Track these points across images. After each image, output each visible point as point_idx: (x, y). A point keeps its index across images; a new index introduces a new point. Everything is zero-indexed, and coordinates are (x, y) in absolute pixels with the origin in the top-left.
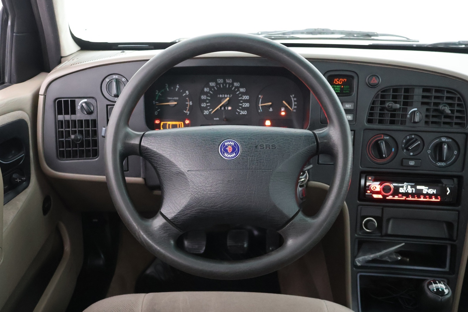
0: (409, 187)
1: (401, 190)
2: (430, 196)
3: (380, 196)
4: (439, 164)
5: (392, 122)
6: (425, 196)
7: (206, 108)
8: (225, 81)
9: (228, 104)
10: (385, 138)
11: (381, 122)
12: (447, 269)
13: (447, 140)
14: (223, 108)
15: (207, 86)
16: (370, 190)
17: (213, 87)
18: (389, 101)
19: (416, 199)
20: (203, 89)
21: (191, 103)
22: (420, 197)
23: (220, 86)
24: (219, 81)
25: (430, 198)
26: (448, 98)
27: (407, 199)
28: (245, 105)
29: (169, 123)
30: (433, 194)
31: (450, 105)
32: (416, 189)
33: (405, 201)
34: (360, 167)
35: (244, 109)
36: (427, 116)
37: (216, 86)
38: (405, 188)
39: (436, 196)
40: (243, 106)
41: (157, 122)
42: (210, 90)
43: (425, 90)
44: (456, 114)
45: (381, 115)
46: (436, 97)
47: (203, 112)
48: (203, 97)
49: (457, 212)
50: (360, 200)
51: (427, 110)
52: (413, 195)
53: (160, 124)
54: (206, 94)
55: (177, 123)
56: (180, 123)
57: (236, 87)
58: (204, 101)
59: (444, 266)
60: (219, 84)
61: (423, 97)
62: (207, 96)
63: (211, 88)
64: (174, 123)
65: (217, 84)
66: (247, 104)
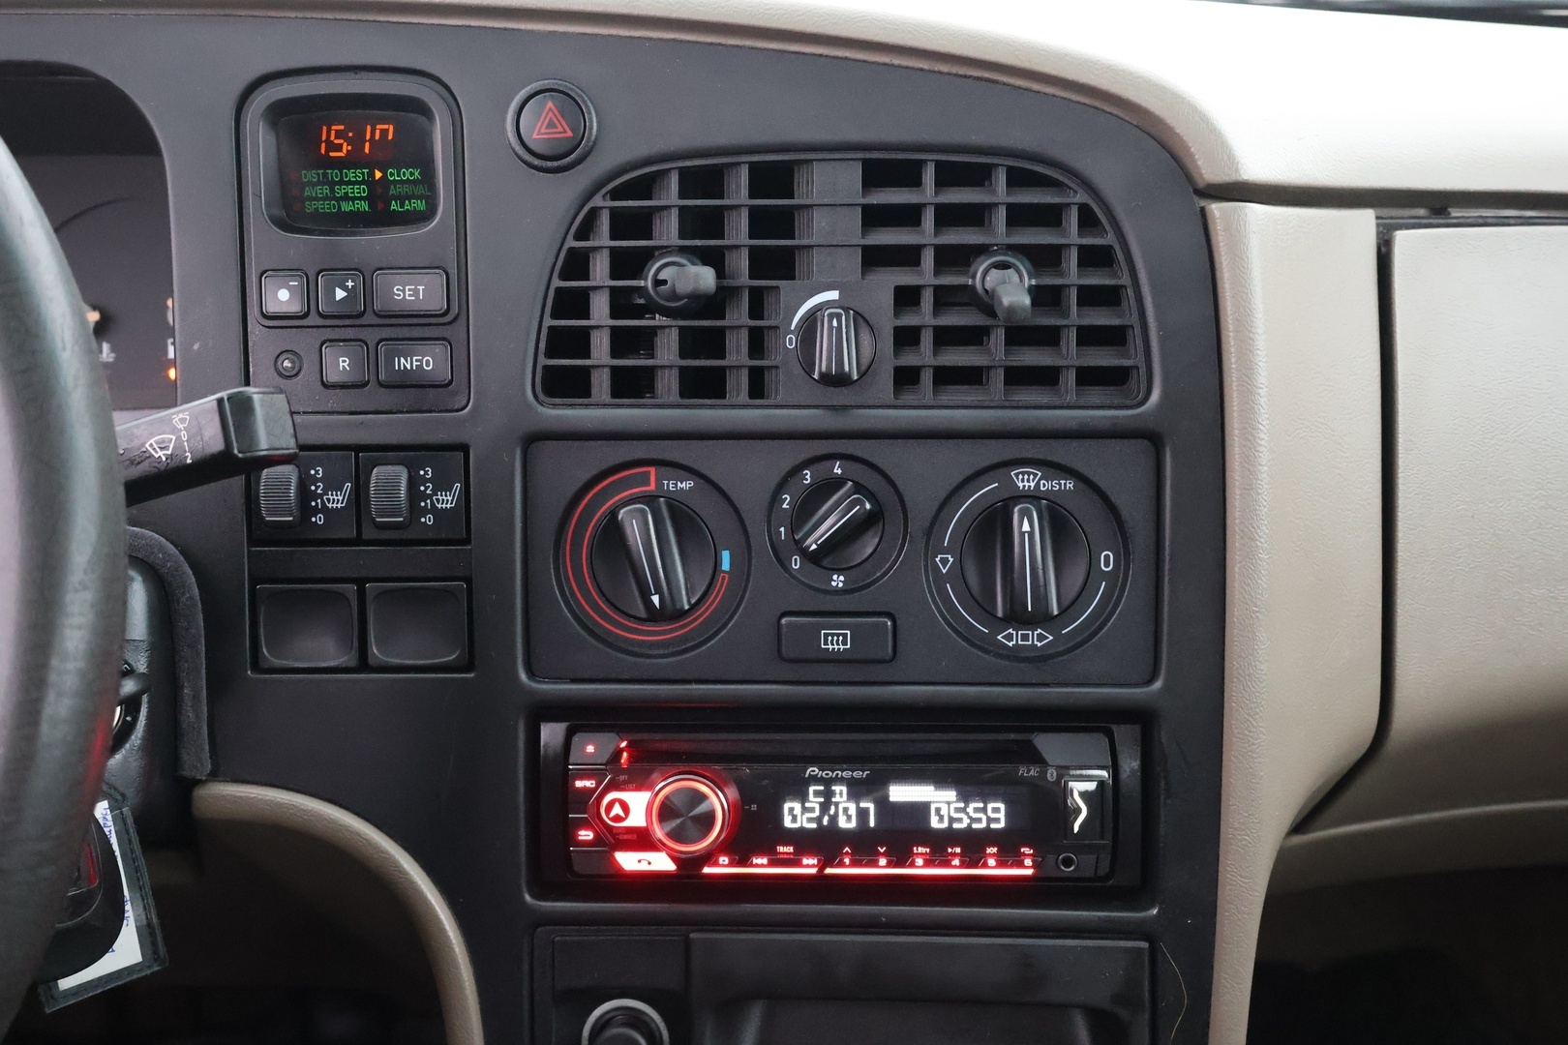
0: (840, 791)
1: (796, 815)
2: (973, 843)
3: (661, 862)
4: (1013, 638)
5: (703, 385)
6: (940, 843)
10: (670, 485)
11: (632, 385)
13: (1045, 485)
16: (595, 822)
18: (665, 250)
19: (882, 869)
22: (901, 858)
25: (973, 857)
26: (1019, 216)
27: (829, 871)
30: (987, 837)
31: (1043, 259)
32: (883, 804)
33: (820, 888)
34: (523, 676)
36: (906, 338)
38: (814, 802)
39: (1008, 844)
43: (877, 173)
44: (1076, 316)
45: (622, 343)
46: (947, 216)
49: (1145, 945)
50: (543, 891)
51: (906, 297)
52: (863, 843)
61: (873, 217)
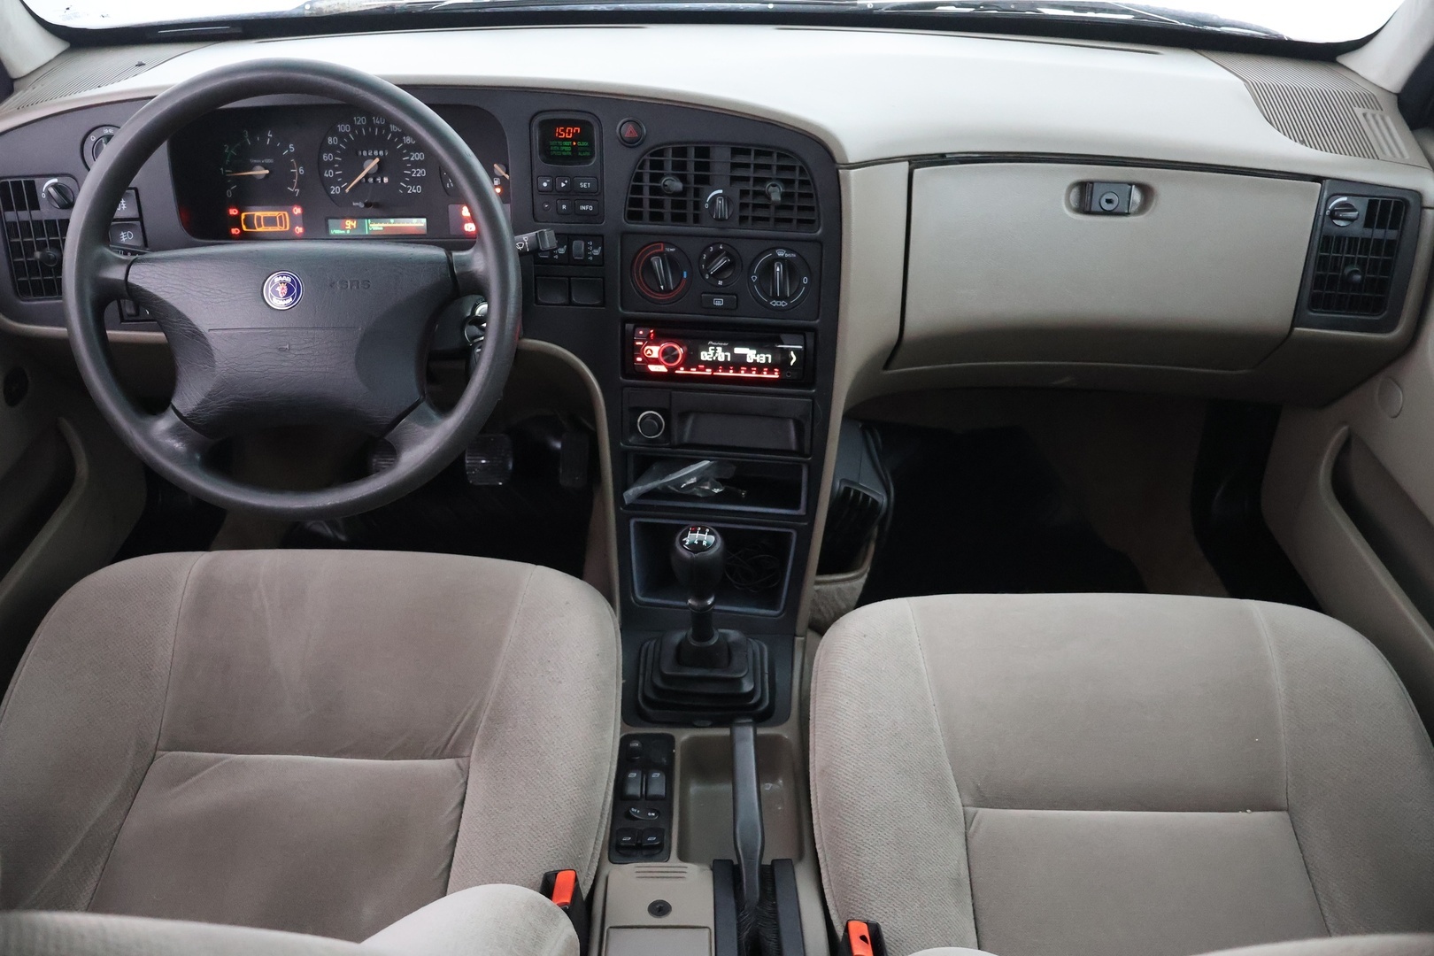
0: (720, 349)
1: (705, 356)
2: (759, 367)
3: (662, 369)
4: (775, 303)
5: (679, 218)
6: (749, 367)
7: (334, 181)
8: (370, 121)
9: (381, 169)
10: (668, 250)
11: (656, 217)
12: (801, 511)
13: (787, 255)
14: (371, 180)
15: (334, 132)
16: (642, 355)
17: (346, 134)
18: (668, 175)
19: (731, 373)
20: (325, 140)
21: (301, 170)
22: (737, 370)
23: (360, 132)
24: (357, 120)
25: (760, 371)
26: (781, 168)
27: (715, 374)
28: (416, 174)
29: (257, 214)
30: (766, 365)
31: (788, 183)
32: (733, 355)
33: (712, 379)
34: (620, 309)
35: (415, 181)
36: (743, 206)
37: (352, 132)
38: (711, 352)
39: (771, 368)
40: (413, 175)
41: (233, 212)
42: (341, 140)
43: (736, 151)
44: (797, 203)
45: (653, 203)
46: (758, 167)
47: (328, 191)
48: (326, 157)
49: (810, 400)
50: (626, 376)
51: (744, 193)
52: (725, 366)
53: (238, 217)
54: (332, 149)
55: (276, 214)
56: (282, 213)
57: (395, 134)
58: (330, 165)
59: (796, 506)
60: (359, 128)
61: (734, 166)
62: (335, 155)
63: (341, 136)
64: (269, 214)
65: (353, 127)
66: (421, 171)
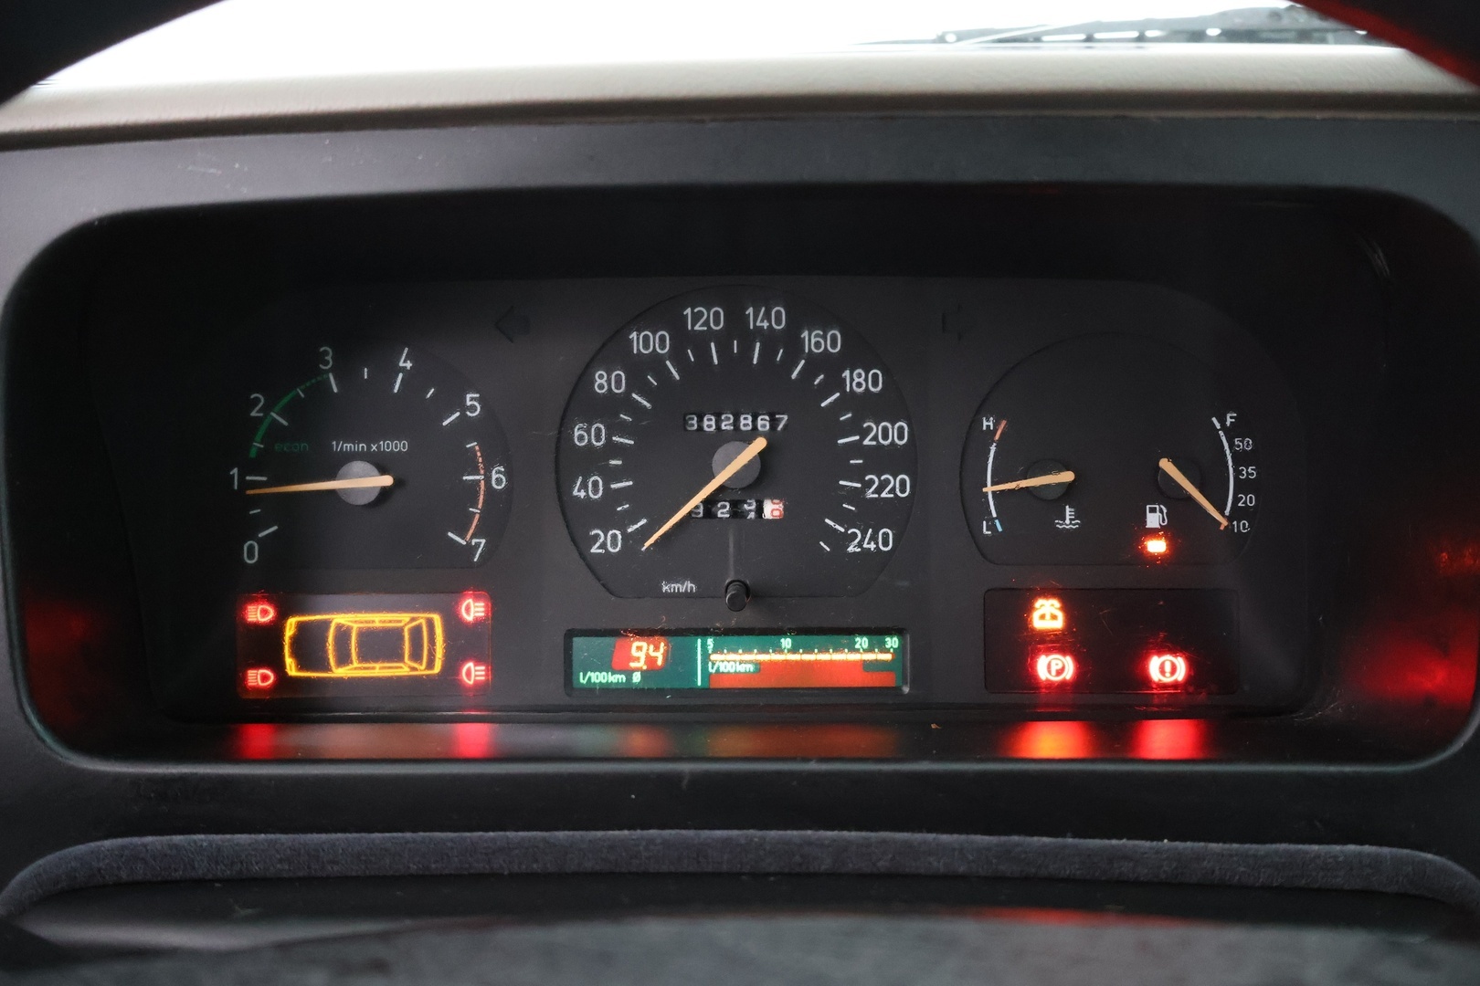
7: (604, 514)
8: (736, 322)
9: (762, 478)
14: (723, 512)
15: (612, 351)
17: (655, 362)
20: (585, 378)
21: (498, 478)
23: (703, 354)
24: (696, 317)
28: (879, 491)
29: (339, 619)
35: (873, 515)
37: (677, 355)
40: (870, 494)
41: (258, 614)
42: (636, 383)
47: (580, 543)
48: (582, 435)
53: (276, 629)
54: (607, 408)
55: (402, 620)
56: (422, 619)
57: (819, 363)
58: (592, 461)
60: (700, 342)
62: (615, 428)
63: (638, 369)
64: (379, 620)
65: (682, 335)
66: (894, 482)
